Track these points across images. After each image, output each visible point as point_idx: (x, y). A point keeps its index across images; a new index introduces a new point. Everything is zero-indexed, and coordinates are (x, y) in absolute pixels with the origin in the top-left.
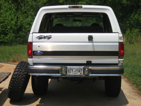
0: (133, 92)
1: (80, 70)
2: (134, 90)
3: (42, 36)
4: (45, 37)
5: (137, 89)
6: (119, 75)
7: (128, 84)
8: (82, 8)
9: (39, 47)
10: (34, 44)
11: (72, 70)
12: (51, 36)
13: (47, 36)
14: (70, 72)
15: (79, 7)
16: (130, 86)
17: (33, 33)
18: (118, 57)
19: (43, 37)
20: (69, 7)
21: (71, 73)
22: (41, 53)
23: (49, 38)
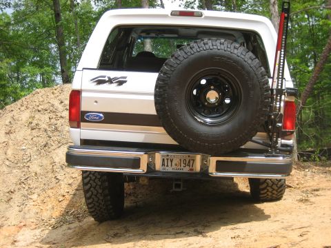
1: (189, 162)
3: (104, 77)
8: (202, 16)
9: (96, 102)
10: (84, 94)
11: (171, 161)
12: (125, 78)
13: (116, 79)
14: (166, 164)
15: (195, 14)
17: (83, 69)
19: (107, 79)
20: (172, 14)
21: (167, 168)
22: (101, 118)
23: (121, 83)
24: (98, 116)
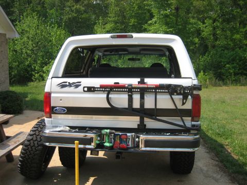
0: (213, 166)
2: (213, 161)
3: (66, 82)
4: (70, 85)
5: (217, 159)
6: (192, 149)
7: (205, 150)
8: (132, 37)
9: (61, 100)
10: (53, 95)
12: (80, 82)
13: (74, 83)
15: (128, 36)
16: (207, 152)
17: (52, 78)
18: (190, 118)
19: (68, 84)
20: (112, 37)
22: (64, 110)
23: (77, 86)
24: (62, 109)
